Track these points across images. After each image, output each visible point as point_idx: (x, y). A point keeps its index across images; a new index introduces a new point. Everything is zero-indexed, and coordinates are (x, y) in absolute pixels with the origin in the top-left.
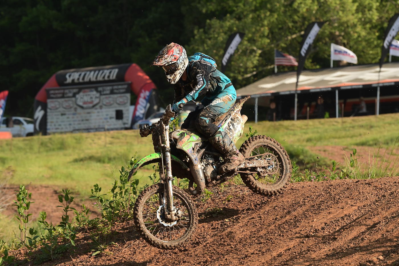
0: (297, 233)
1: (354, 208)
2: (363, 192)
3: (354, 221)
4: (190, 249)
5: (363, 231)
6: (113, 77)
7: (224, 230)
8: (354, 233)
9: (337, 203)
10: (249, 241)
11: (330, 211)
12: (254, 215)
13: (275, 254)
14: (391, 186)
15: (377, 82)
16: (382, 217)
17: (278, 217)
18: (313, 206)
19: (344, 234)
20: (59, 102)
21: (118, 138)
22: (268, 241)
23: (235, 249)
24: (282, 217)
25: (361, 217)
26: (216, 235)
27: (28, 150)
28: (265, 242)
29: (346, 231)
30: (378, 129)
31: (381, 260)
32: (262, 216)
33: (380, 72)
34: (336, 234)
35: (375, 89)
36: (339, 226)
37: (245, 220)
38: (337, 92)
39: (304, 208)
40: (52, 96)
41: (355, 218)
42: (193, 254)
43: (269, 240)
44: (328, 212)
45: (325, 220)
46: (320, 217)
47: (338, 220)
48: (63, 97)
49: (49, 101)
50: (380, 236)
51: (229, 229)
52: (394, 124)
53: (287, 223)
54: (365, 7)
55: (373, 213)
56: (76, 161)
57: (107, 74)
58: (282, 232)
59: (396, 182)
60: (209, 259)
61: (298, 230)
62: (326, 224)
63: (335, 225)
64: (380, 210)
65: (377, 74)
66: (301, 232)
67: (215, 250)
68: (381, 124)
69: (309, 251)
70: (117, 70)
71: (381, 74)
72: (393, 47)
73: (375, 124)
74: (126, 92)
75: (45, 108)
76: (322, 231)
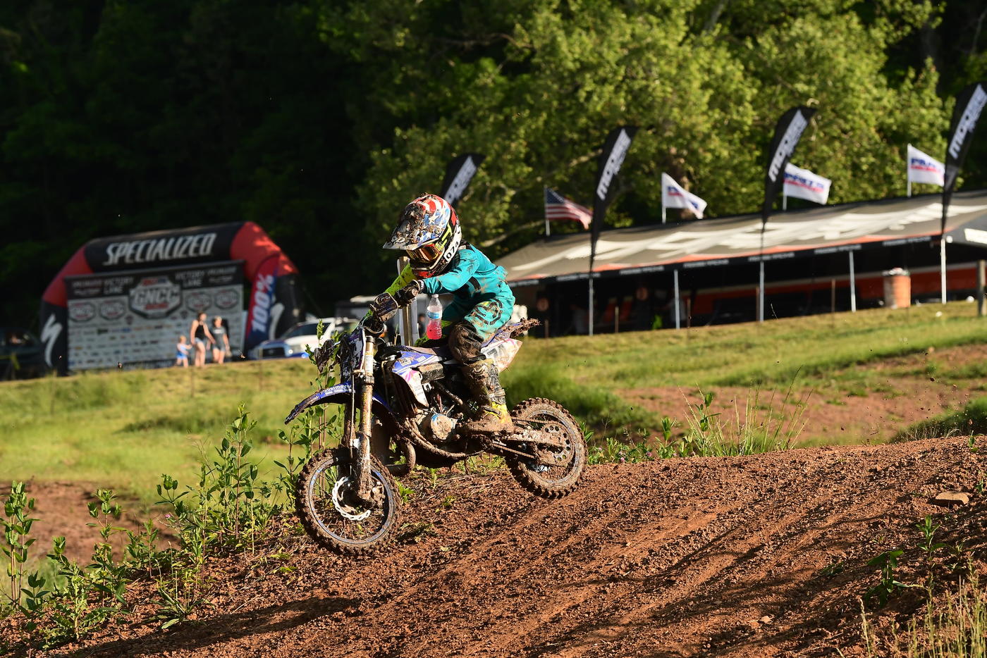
0: (590, 572)
1: (709, 517)
2: (727, 484)
3: (710, 544)
4: (368, 610)
5: (729, 564)
6: (205, 250)
7: (439, 569)
8: (711, 569)
9: (674, 507)
10: (492, 592)
11: (660, 524)
12: (500, 537)
13: (545, 617)
14: (786, 469)
15: (757, 252)
16: (767, 534)
17: (551, 539)
18: (624, 515)
19: (689, 571)
20: (92, 305)
21: (219, 379)
22: (531, 591)
23: (463, 610)
24: (559, 540)
25: (725, 535)
26: (421, 580)
27: (29, 409)
28: (525, 592)
29: (693, 566)
30: (762, 349)
31: (768, 625)
32: (519, 539)
33: (763, 231)
34: (674, 572)
35: (756, 265)
36: (678, 555)
37: (483, 548)
38: (676, 274)
39: (605, 520)
40: (77, 292)
41: (711, 538)
42: (374, 622)
43: (534, 589)
44: (656, 526)
45: (649, 544)
46: (639, 537)
47: (678, 543)
48: (101, 295)
49: (71, 303)
50: (763, 575)
51: (450, 568)
52: (795, 338)
53: (570, 551)
54: (728, 97)
55: (748, 526)
56: (130, 428)
57: (194, 245)
58: (561, 570)
59: (795, 462)
60: (407, 630)
61: (593, 565)
62: (650, 552)
63: (671, 554)
64: (763, 520)
65: (759, 236)
66: (601, 570)
67: (420, 611)
68: (769, 339)
69: (616, 609)
70: (213, 236)
71: (766, 235)
72: (790, 179)
73: (757, 341)
74: (234, 282)
75: (63, 318)
76: (644, 567)
